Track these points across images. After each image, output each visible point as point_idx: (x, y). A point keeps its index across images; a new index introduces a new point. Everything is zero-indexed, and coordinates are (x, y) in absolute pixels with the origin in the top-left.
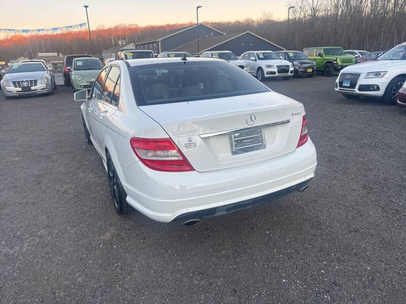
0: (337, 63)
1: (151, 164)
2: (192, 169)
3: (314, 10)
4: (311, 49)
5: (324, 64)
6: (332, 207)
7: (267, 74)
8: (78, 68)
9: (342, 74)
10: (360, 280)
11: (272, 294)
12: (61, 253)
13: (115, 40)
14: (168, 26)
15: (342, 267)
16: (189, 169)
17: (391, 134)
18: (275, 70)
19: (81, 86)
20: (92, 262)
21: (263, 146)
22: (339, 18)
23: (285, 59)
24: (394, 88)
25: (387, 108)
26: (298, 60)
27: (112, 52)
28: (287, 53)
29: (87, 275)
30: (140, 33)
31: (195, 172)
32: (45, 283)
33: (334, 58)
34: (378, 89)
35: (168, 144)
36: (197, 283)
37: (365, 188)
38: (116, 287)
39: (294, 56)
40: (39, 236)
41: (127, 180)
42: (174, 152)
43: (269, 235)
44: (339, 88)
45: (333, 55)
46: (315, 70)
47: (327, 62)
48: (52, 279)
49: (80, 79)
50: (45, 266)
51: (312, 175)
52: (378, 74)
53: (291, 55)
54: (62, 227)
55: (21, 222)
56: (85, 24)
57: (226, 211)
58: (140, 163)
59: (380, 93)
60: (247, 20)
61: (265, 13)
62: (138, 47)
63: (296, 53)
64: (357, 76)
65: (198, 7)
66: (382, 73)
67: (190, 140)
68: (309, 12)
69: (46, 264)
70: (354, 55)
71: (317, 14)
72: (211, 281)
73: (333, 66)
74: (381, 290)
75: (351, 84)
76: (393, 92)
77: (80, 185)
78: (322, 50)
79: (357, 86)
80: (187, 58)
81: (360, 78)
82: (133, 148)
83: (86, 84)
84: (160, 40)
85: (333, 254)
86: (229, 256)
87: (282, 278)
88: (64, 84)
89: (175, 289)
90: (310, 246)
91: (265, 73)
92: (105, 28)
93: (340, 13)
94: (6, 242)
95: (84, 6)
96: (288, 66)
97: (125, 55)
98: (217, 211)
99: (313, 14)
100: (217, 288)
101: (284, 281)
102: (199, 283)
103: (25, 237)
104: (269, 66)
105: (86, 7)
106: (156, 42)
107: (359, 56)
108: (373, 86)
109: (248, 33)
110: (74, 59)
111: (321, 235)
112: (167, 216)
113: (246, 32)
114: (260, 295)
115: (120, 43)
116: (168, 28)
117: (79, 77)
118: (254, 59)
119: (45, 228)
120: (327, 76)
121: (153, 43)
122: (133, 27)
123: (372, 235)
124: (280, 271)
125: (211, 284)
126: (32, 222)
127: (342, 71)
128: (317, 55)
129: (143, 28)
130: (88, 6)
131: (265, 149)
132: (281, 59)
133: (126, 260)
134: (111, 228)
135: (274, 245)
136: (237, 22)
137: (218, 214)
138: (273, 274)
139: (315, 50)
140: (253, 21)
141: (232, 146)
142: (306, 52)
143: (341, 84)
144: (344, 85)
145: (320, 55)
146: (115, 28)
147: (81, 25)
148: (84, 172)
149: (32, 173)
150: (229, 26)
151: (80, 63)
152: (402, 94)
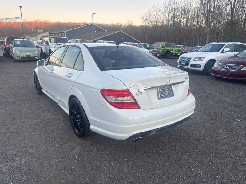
0: (173, 52)
1: (115, 105)
2: (139, 108)
3: (156, 22)
4: (158, 43)
5: (165, 52)
6: (200, 129)
8: (17, 46)
9: (181, 58)
10: (230, 166)
11: (190, 178)
12: (51, 163)
13: (34, 29)
14: (70, 23)
15: (218, 160)
16: (137, 107)
17: (213, 90)
19: (19, 57)
20: (75, 167)
21: (173, 95)
22: (169, 27)
23: (145, 48)
24: (208, 66)
25: (205, 77)
26: (152, 49)
27: (33, 37)
28: (146, 45)
29: (74, 175)
30: (51, 26)
31: (140, 109)
32: (48, 182)
33: (171, 49)
34: (200, 66)
35: (126, 93)
36: (145, 175)
37: (212, 119)
38: (97, 181)
39: (150, 47)
40: (31, 153)
41: (93, 115)
42: (129, 98)
43: (174, 146)
44: (179, 65)
45: (170, 47)
46: (161, 55)
47: (167, 51)
48: (52, 180)
49: (19, 52)
50: (43, 172)
51: (193, 112)
52: (200, 59)
53: (148, 46)
54: (44, 147)
55: (12, 145)
56: (19, 18)
57: (156, 132)
58: (108, 104)
59: (201, 69)
60: (118, 24)
61: (129, 21)
62: (51, 35)
63: (151, 45)
64: (189, 59)
65: (93, 14)
66: (202, 58)
67: (139, 91)
68: (154, 22)
69: (43, 170)
70: (180, 48)
71: (158, 24)
72: (153, 173)
73: (170, 53)
74: (242, 171)
75: (186, 63)
76: (207, 69)
77: (44, 120)
78: (164, 44)
79: (190, 65)
80: (119, 44)
81: (191, 61)
82: (103, 95)
83: (23, 56)
84: (66, 31)
85: (211, 154)
86: (157, 158)
87: (191, 168)
88: (3, 55)
89: (134, 179)
90: (198, 151)
92: (28, 21)
93: (169, 24)
94: (7, 158)
95: (19, 7)
97: (49, 39)
98: (152, 132)
99: (155, 24)
100: (158, 177)
101: (193, 170)
102: (146, 175)
103: (20, 154)
105: (21, 7)
106: (63, 33)
107: (182, 49)
108: (198, 65)
109: (120, 32)
110: (14, 40)
111: (201, 144)
112: (125, 136)
113: (119, 31)
114: (183, 179)
115: (38, 31)
116: (70, 25)
117: (18, 52)
119: (32, 148)
120: (167, 59)
121: (61, 33)
122: (47, 22)
123: (226, 143)
124: (188, 165)
125: (153, 175)
126: (21, 145)
127: (180, 56)
128: (162, 46)
129: (53, 23)
130: (22, 7)
131: (173, 97)
132: (143, 48)
133: (96, 165)
134: (77, 146)
135: (179, 151)
136: (112, 24)
137: (151, 134)
138: (185, 166)
139: (161, 44)
140: (121, 25)
141: (158, 94)
142: (155, 45)
143: (180, 63)
144: (182, 64)
145: (163, 47)
146: (34, 22)
147: (17, 18)
148: (43, 112)
149: (6, 113)
150: (107, 26)
151: (19, 43)
152: (213, 70)
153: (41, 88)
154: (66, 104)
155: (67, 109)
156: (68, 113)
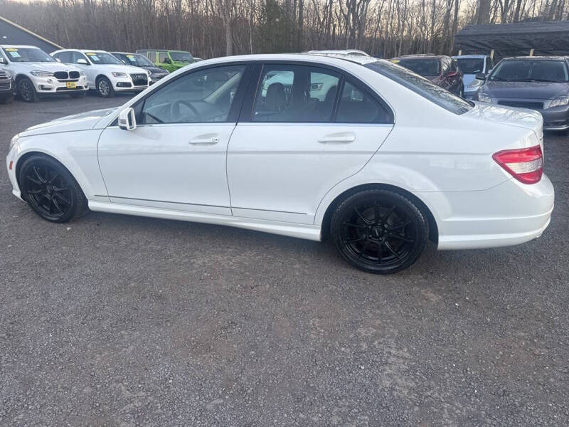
4: (148, 51)
7: (117, 85)
18: (129, 80)
45: (184, 62)
53: (131, 58)
58: (515, 180)
78: (168, 53)
82: (502, 165)
91: (114, 85)
96: (145, 75)
104: (118, 74)
118: (85, 62)
139: (157, 53)
145: (167, 61)
153: (86, 201)
154: (311, 214)
155: (313, 225)
156: (315, 233)
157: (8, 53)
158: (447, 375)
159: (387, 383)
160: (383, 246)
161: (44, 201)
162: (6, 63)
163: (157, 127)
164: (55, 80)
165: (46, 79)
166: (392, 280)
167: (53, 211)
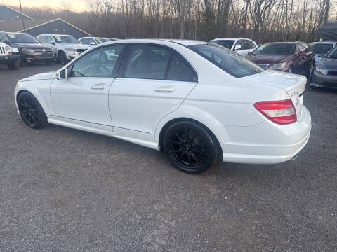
2: (296, 120)
58: (269, 121)
82: (260, 111)
113: (57, 19)
118: (95, 44)
153: (46, 118)
154: (152, 133)
155: (153, 140)
156: (155, 145)
157: (55, 39)
158: (190, 241)
159: (149, 240)
160: (191, 156)
161: (28, 117)
162: (54, 44)
163: (82, 79)
164: (77, 53)
165: (72, 52)
166: (195, 178)
167: (32, 122)
